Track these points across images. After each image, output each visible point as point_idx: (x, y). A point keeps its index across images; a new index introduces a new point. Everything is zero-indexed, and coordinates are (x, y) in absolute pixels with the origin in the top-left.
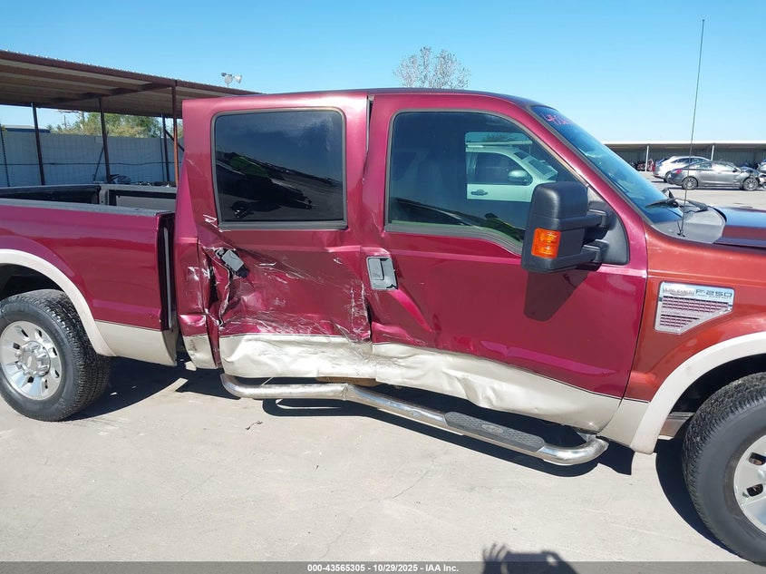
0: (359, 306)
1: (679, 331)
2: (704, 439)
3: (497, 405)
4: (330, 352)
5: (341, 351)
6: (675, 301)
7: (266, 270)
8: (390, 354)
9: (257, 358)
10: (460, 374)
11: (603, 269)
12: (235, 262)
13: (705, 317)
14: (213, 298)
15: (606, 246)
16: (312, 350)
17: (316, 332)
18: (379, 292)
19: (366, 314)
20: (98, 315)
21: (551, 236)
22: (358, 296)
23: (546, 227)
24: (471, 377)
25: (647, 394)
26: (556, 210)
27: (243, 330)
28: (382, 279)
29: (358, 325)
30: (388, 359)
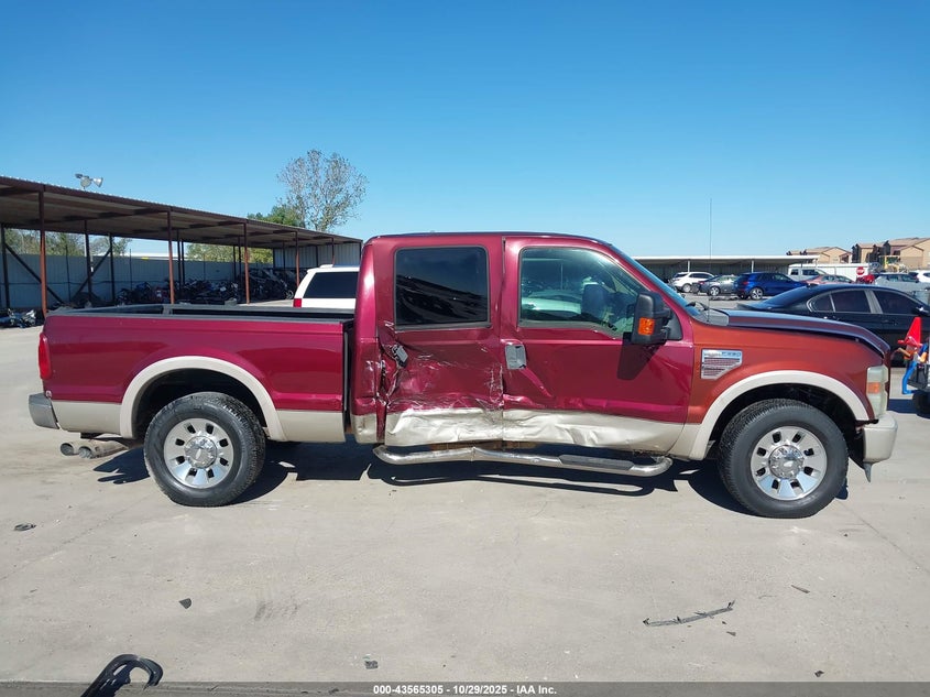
0: (497, 383)
1: (715, 378)
2: (732, 443)
3: (598, 443)
4: (466, 422)
5: (475, 420)
6: (711, 359)
7: (422, 361)
8: (517, 417)
9: (412, 429)
10: (568, 427)
11: (667, 344)
12: (403, 356)
13: (727, 369)
14: (383, 384)
15: (669, 329)
16: (452, 421)
17: (457, 406)
18: (512, 371)
19: (502, 388)
20: (280, 404)
21: (650, 322)
22: (497, 375)
23: (646, 316)
24: (578, 427)
25: (698, 419)
26: (651, 307)
27: (402, 408)
28: (516, 360)
29: (495, 396)
30: (513, 422)
